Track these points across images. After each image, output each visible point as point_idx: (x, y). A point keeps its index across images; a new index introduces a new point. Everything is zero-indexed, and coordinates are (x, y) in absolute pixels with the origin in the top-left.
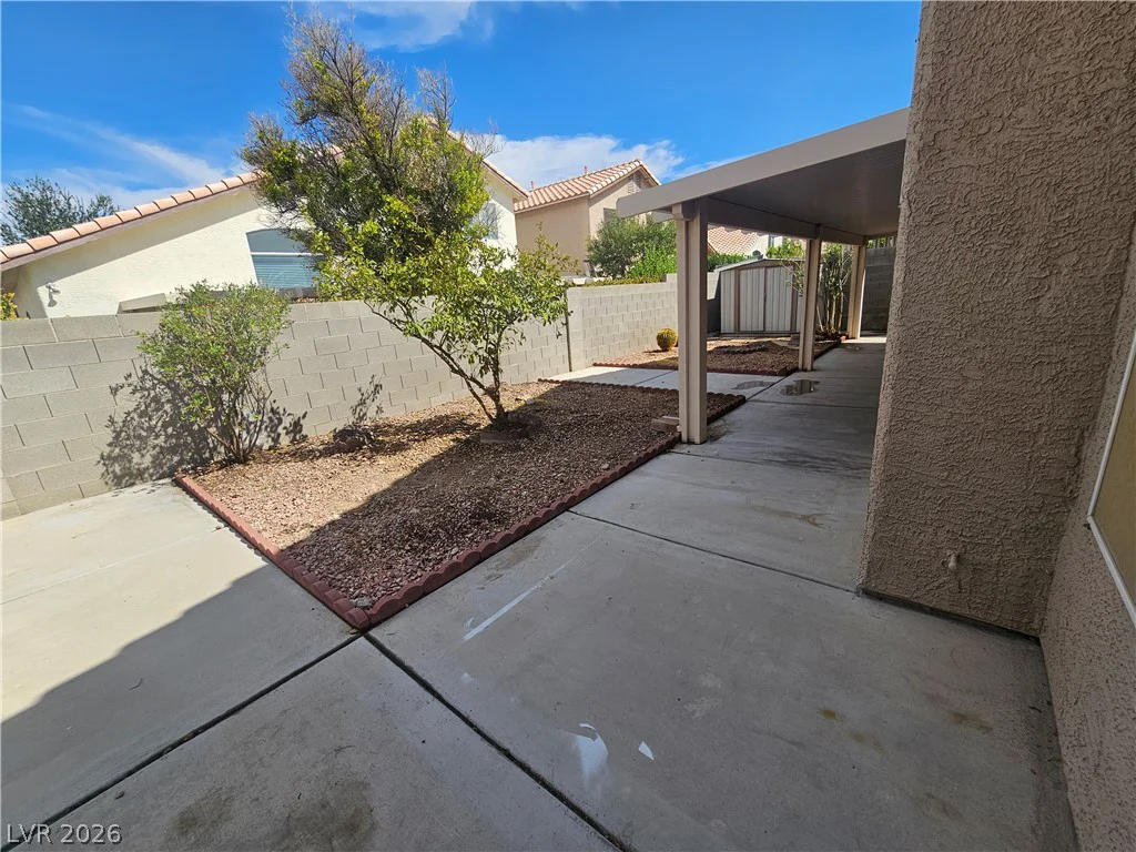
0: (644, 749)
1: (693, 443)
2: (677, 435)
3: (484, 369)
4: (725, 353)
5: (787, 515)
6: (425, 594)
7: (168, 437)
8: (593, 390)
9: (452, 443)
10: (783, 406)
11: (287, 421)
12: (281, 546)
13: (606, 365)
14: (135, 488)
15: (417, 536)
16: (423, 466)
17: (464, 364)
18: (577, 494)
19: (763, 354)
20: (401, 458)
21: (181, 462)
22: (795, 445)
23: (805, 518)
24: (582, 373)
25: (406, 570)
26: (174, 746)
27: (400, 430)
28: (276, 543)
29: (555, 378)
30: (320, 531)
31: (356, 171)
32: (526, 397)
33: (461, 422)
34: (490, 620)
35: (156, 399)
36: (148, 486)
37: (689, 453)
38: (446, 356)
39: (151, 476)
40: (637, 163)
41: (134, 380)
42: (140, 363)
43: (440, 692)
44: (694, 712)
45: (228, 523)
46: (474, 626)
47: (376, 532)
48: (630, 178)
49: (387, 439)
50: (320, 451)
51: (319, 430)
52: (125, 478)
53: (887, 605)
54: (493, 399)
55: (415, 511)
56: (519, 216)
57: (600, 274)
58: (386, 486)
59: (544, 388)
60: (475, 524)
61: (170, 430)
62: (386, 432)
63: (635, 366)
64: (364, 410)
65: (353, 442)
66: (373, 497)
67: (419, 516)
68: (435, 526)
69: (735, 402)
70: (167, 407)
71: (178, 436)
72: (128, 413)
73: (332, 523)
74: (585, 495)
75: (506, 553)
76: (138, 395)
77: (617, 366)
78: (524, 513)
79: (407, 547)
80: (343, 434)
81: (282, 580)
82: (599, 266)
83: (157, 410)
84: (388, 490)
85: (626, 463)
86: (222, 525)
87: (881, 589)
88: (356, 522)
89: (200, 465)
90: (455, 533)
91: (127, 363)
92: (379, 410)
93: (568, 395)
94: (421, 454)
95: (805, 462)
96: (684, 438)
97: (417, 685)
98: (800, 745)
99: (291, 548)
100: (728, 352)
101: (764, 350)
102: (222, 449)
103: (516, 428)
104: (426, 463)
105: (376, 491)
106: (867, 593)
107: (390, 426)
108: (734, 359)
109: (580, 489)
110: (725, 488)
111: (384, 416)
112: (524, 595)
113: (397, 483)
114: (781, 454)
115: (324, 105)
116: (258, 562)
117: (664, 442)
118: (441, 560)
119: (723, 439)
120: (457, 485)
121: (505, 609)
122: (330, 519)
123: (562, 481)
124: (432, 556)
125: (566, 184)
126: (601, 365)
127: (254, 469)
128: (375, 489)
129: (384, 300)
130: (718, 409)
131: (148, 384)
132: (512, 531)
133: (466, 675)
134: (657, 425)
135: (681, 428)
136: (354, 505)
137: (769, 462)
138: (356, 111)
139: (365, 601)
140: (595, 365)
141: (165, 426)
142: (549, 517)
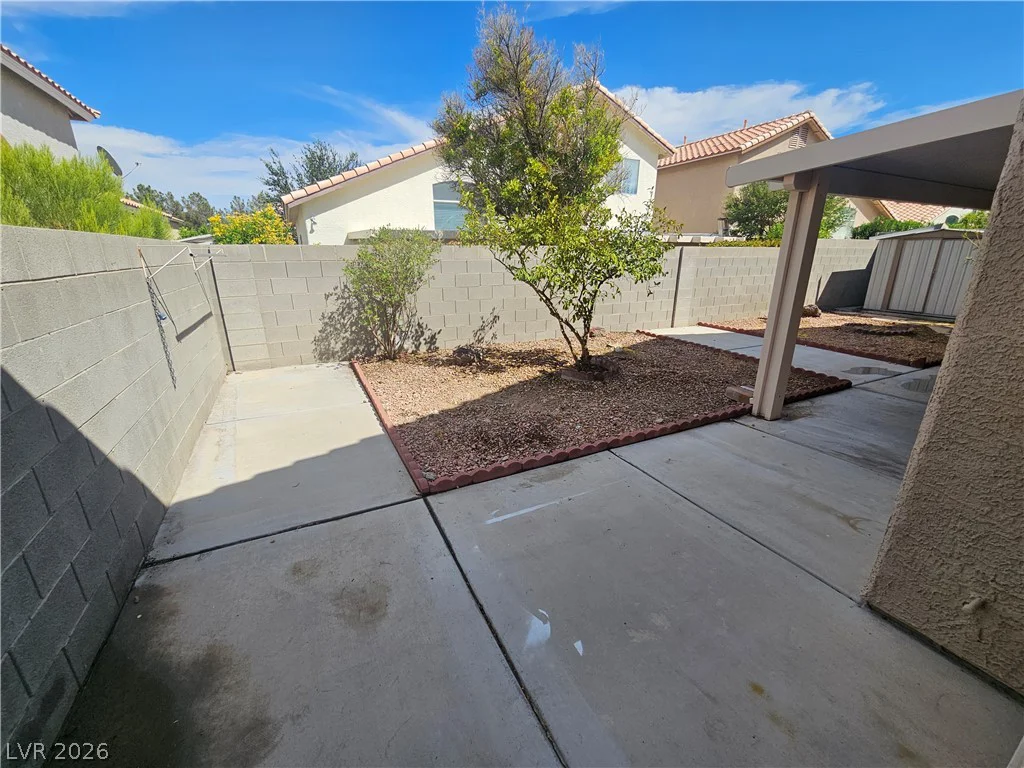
0: (578, 645)
1: (763, 418)
2: (747, 406)
3: (578, 315)
4: (855, 331)
5: (828, 510)
6: (473, 483)
7: (352, 332)
8: (685, 348)
9: (538, 374)
10: (896, 400)
11: (427, 334)
12: (396, 423)
13: (711, 326)
14: (329, 364)
15: (483, 440)
16: (509, 387)
17: (560, 309)
18: (621, 438)
19: (908, 339)
20: (496, 377)
21: (357, 351)
22: (884, 445)
23: (846, 519)
24: (683, 330)
25: (469, 462)
26: (303, 526)
27: (504, 355)
28: (393, 420)
29: (652, 332)
30: (422, 420)
31: (510, 137)
32: (617, 345)
33: (553, 358)
34: (509, 516)
35: (349, 306)
36: (335, 364)
37: (753, 427)
38: (548, 301)
39: (339, 357)
40: (807, 115)
41: (339, 291)
42: (344, 279)
43: (455, 551)
44: (633, 637)
45: (371, 400)
46: (496, 515)
47: (456, 429)
48: (795, 131)
49: (492, 361)
50: (443, 361)
51: (447, 346)
52: (325, 356)
53: (888, 626)
54: (581, 343)
55: (487, 420)
56: (661, 171)
57: (734, 233)
58: (477, 397)
59: (639, 339)
60: (528, 441)
61: (354, 328)
62: (494, 355)
63: (741, 331)
64: (483, 335)
65: (466, 359)
66: (465, 404)
67: (489, 426)
68: (498, 436)
69: (836, 386)
70: (355, 312)
71: (357, 333)
72: (332, 313)
73: (432, 416)
74: (628, 441)
75: (542, 471)
76: (340, 301)
77: (722, 328)
78: (572, 443)
79: (474, 446)
80: (460, 351)
81: (388, 447)
82: (736, 224)
83: (349, 313)
84: (478, 400)
85: (680, 422)
86: (367, 400)
87: (885, 607)
88: (447, 419)
89: (369, 355)
90: (511, 444)
91: (337, 279)
92: (494, 336)
93: (658, 349)
94: (511, 377)
95: (885, 464)
96: (755, 411)
97: (443, 542)
98: (714, 700)
99: (400, 426)
100: (859, 331)
101: (911, 334)
102: (382, 348)
103: (594, 370)
104: (513, 386)
105: (469, 399)
106: (870, 608)
107: (498, 351)
108: (864, 339)
109: (626, 434)
110: (772, 468)
111: (497, 342)
112: (541, 506)
113: (485, 397)
114: (857, 450)
115: (494, 83)
116: (379, 431)
117: (730, 410)
118: (494, 462)
119: (801, 420)
120: (528, 408)
121: (522, 512)
122: (431, 412)
123: (615, 425)
124: (489, 457)
125: (720, 138)
126: (705, 325)
127: (398, 365)
128: (469, 397)
129: (505, 249)
130: (811, 389)
131: (346, 295)
132: (553, 455)
133: (477, 547)
134: (731, 393)
135: (754, 402)
136: (452, 406)
137: (839, 455)
138: (518, 87)
139: (431, 476)
140: (700, 324)
141: (352, 325)
142: (590, 451)
